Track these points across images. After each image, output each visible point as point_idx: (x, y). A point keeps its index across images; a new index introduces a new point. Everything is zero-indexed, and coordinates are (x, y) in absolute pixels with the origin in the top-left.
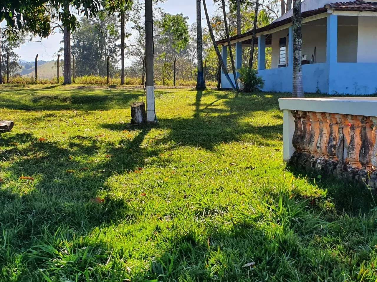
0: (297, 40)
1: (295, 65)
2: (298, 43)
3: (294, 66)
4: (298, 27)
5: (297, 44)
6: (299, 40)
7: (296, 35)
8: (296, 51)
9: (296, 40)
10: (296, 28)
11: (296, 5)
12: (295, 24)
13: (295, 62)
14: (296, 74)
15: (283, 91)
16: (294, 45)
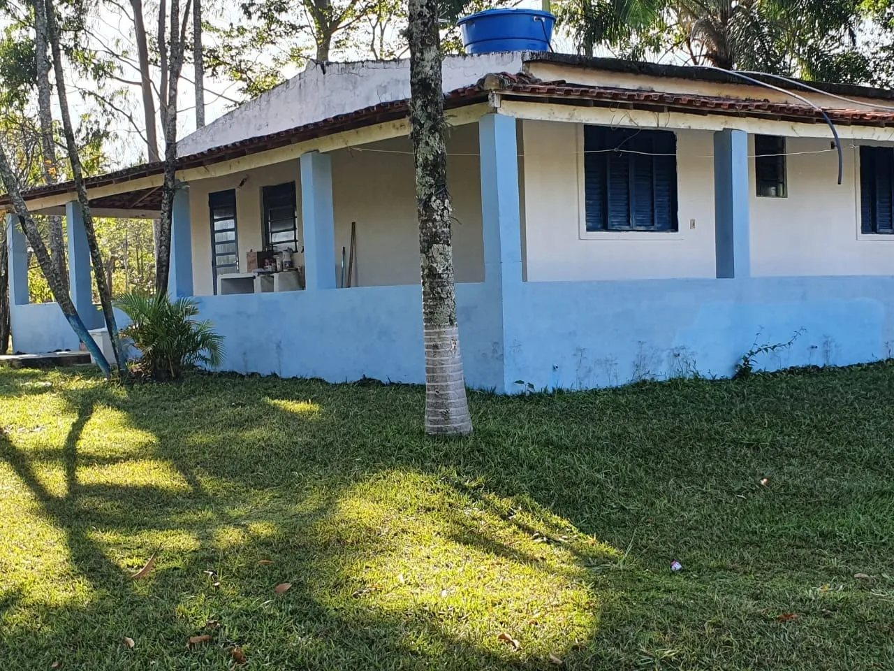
0: (435, 203)
1: (434, 299)
2: (442, 216)
3: (430, 302)
4: (437, 156)
5: (438, 218)
6: (443, 202)
7: (431, 186)
8: (435, 246)
9: (434, 206)
10: (431, 158)
11: (428, 69)
12: (427, 143)
13: (432, 288)
14: (439, 333)
15: (286, 374)
16: (425, 222)
